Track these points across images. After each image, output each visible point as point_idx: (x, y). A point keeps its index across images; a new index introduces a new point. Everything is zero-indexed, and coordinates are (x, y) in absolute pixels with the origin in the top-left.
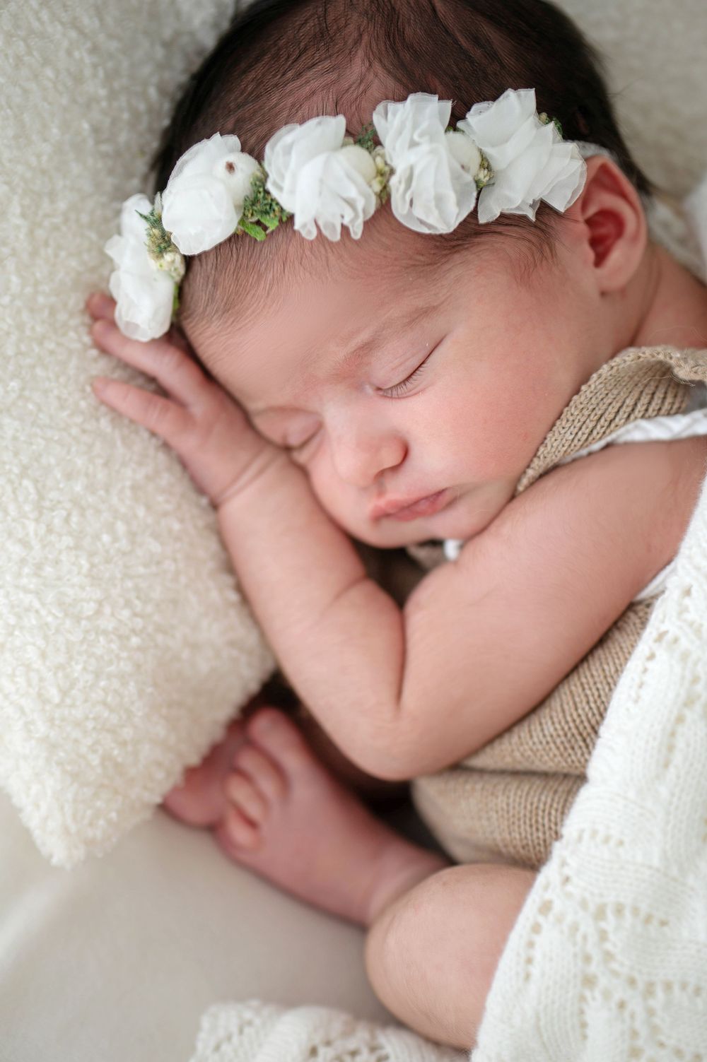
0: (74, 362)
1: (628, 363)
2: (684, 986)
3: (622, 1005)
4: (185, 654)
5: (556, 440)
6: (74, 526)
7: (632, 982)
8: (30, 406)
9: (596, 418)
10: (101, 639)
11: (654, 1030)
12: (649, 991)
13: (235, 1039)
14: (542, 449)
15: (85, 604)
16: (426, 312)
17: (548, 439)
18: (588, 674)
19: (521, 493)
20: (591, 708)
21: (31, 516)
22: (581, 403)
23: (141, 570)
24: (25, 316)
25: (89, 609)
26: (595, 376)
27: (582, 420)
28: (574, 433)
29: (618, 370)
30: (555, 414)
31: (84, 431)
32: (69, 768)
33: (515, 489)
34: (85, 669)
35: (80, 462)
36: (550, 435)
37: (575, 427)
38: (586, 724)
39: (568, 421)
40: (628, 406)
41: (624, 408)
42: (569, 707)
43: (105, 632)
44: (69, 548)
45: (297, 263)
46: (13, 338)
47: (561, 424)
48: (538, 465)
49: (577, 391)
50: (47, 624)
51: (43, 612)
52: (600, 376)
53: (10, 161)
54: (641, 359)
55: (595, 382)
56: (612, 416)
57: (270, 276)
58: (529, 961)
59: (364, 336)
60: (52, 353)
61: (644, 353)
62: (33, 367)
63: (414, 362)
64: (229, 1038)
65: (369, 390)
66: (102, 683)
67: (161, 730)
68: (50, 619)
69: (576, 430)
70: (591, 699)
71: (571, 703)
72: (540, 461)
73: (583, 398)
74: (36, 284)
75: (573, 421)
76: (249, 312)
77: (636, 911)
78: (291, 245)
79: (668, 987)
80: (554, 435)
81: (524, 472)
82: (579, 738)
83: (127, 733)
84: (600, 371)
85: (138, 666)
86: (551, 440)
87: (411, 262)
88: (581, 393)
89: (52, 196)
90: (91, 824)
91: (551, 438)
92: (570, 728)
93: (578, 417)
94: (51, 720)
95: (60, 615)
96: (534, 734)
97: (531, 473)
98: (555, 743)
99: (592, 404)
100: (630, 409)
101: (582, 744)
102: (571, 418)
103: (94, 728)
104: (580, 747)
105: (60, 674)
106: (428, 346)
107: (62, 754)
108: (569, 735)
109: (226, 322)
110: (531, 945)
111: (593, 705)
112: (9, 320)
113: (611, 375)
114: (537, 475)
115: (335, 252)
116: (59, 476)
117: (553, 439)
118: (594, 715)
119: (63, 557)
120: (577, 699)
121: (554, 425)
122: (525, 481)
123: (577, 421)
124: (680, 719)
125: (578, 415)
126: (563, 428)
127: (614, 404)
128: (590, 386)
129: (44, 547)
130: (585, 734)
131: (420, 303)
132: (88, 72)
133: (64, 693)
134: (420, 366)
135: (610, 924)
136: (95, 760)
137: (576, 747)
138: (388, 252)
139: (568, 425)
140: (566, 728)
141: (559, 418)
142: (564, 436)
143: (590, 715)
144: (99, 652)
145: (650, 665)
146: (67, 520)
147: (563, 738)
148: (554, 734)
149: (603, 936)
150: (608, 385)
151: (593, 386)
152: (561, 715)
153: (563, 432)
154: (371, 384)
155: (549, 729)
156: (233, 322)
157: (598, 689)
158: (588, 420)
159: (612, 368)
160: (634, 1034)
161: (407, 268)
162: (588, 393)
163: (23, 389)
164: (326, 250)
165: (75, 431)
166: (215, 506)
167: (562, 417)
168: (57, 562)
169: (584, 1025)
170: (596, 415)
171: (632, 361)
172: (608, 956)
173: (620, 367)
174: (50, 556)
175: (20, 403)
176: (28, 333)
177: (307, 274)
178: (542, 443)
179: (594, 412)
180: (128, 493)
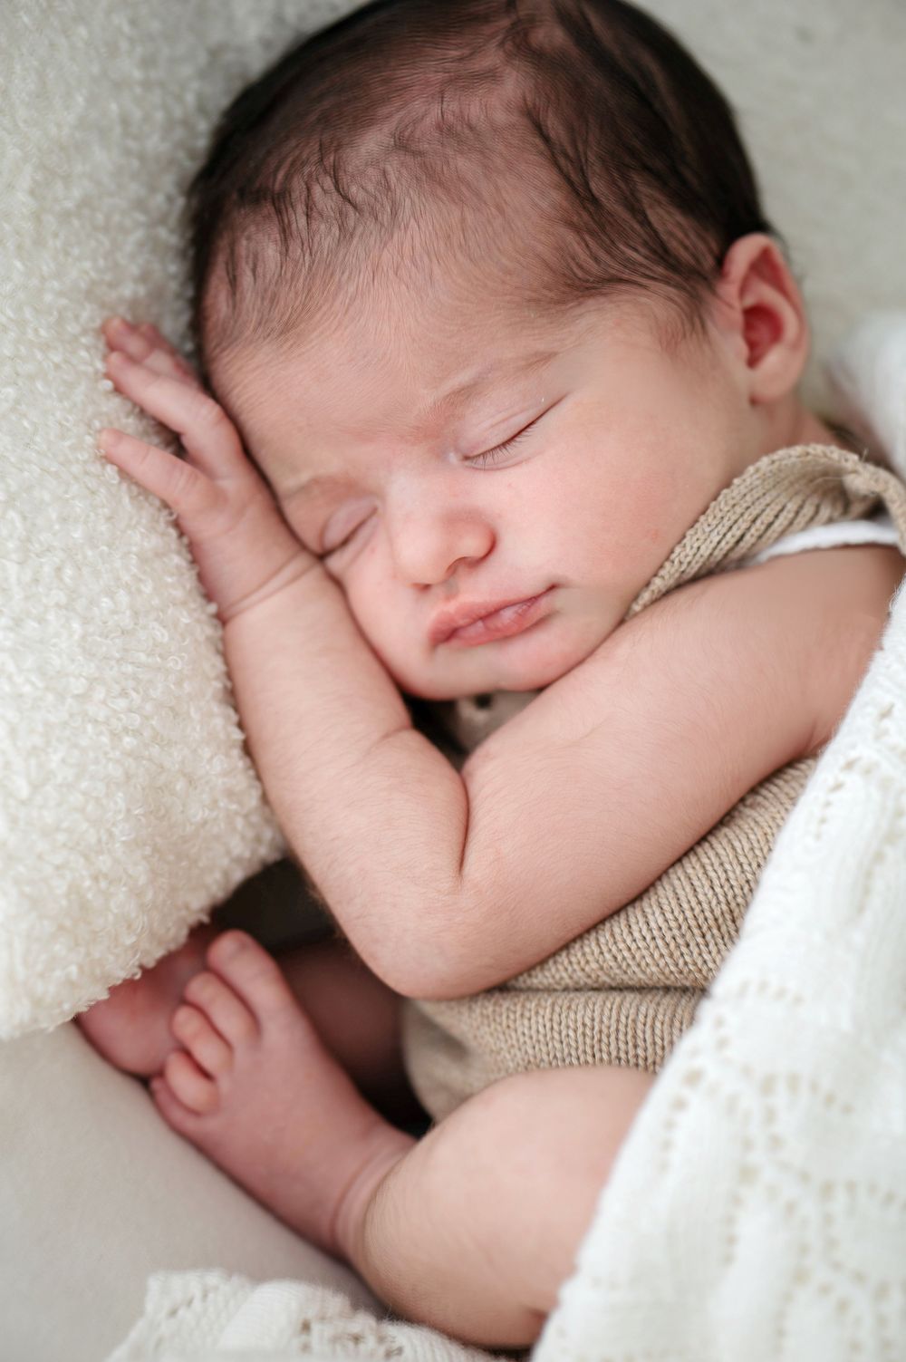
0: (82, 388)
1: (793, 459)
2: (873, 1189)
3: (791, 1208)
4: (180, 786)
5: (698, 539)
6: (67, 580)
7: (804, 1177)
8: (26, 424)
9: (751, 518)
10: (89, 727)
11: (831, 1243)
12: (827, 1190)
13: (197, 1304)
14: (678, 550)
15: (72, 680)
16: (545, 358)
17: (688, 537)
18: (711, 854)
19: (636, 614)
20: (716, 894)
21: (14, 556)
22: (733, 498)
23: (143, 657)
24: (28, 313)
25: (78, 686)
26: (751, 469)
27: (734, 518)
28: (722, 533)
29: (780, 465)
30: (700, 507)
31: (86, 473)
32: (27, 889)
33: (628, 609)
34: (63, 761)
35: (79, 506)
36: (691, 532)
37: (723, 526)
38: (708, 914)
39: (715, 517)
40: (789, 512)
41: (785, 513)
42: (685, 892)
43: (95, 722)
44: (58, 605)
45: (391, 273)
46: (12, 335)
47: (707, 520)
48: (669, 575)
49: (728, 485)
50: (21, 696)
51: (19, 680)
52: (757, 470)
53: (25, 122)
54: (809, 458)
55: (751, 476)
56: (771, 519)
57: (352, 289)
58: (667, 1145)
59: (463, 377)
60: (57, 367)
61: (815, 449)
62: (31, 378)
63: (522, 420)
64: (190, 1303)
65: (453, 458)
66: (84, 785)
67: (140, 873)
68: (27, 689)
69: (724, 530)
70: (716, 882)
71: (688, 888)
72: (672, 566)
73: (735, 492)
74: (43, 279)
75: (722, 518)
76: (315, 334)
77: (814, 1087)
78: (385, 250)
79: (851, 1187)
80: (696, 533)
81: (648, 584)
82: (696, 931)
83: (104, 862)
84: (758, 464)
85: (128, 776)
86: (691, 539)
87: (534, 295)
88: (732, 487)
89: (67, 179)
90: (42, 975)
91: (692, 535)
92: (686, 919)
93: (729, 514)
94: (14, 821)
95: (40, 685)
96: (634, 927)
97: (658, 584)
98: (663, 938)
99: (746, 502)
100: (791, 515)
101: (700, 940)
102: (720, 515)
103: (64, 845)
104: (698, 945)
105: (33, 762)
106: (544, 402)
107: (21, 869)
108: (684, 927)
109: (281, 346)
110: (670, 1125)
111: (718, 890)
112: (10, 313)
113: (771, 471)
114: (664, 590)
115: (442, 264)
116: (54, 516)
117: (695, 538)
118: (719, 903)
119: (51, 617)
120: (696, 883)
121: (696, 521)
122: (646, 596)
123: (726, 519)
124: (879, 857)
125: (728, 511)
126: (709, 525)
127: (773, 506)
128: (744, 481)
129: (27, 598)
130: (705, 928)
131: (541, 346)
132: (124, 45)
133: (35, 788)
134: (528, 426)
135: (780, 1098)
136: (61, 887)
137: (692, 945)
138: (508, 277)
139: (715, 522)
140: (681, 919)
141: (704, 513)
142: (709, 536)
143: (714, 902)
144: (84, 742)
145: (834, 797)
146: (59, 570)
147: (676, 932)
148: (664, 926)
149: (770, 1116)
150: (766, 483)
151: (748, 481)
152: (674, 903)
153: (708, 529)
154: (457, 450)
155: (656, 919)
156: (292, 346)
157: (726, 871)
158: (741, 520)
159: (773, 462)
160: (804, 1250)
161: (529, 301)
162: (742, 487)
163: (18, 402)
164: (431, 261)
165: (76, 469)
166: (222, 619)
167: (709, 512)
168: (41, 620)
169: (731, 1240)
170: (750, 514)
171: (799, 457)
172: (776, 1142)
173: (784, 463)
174: (34, 611)
175: (13, 417)
176: (30, 335)
177: (404, 287)
178: (679, 542)
179: (749, 510)
180: (134, 559)
